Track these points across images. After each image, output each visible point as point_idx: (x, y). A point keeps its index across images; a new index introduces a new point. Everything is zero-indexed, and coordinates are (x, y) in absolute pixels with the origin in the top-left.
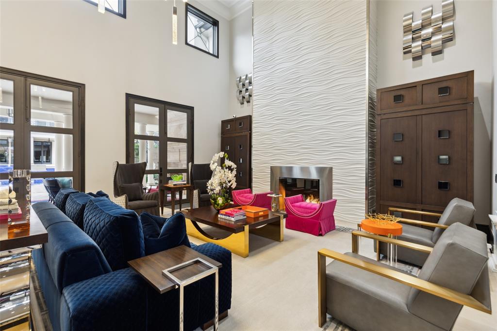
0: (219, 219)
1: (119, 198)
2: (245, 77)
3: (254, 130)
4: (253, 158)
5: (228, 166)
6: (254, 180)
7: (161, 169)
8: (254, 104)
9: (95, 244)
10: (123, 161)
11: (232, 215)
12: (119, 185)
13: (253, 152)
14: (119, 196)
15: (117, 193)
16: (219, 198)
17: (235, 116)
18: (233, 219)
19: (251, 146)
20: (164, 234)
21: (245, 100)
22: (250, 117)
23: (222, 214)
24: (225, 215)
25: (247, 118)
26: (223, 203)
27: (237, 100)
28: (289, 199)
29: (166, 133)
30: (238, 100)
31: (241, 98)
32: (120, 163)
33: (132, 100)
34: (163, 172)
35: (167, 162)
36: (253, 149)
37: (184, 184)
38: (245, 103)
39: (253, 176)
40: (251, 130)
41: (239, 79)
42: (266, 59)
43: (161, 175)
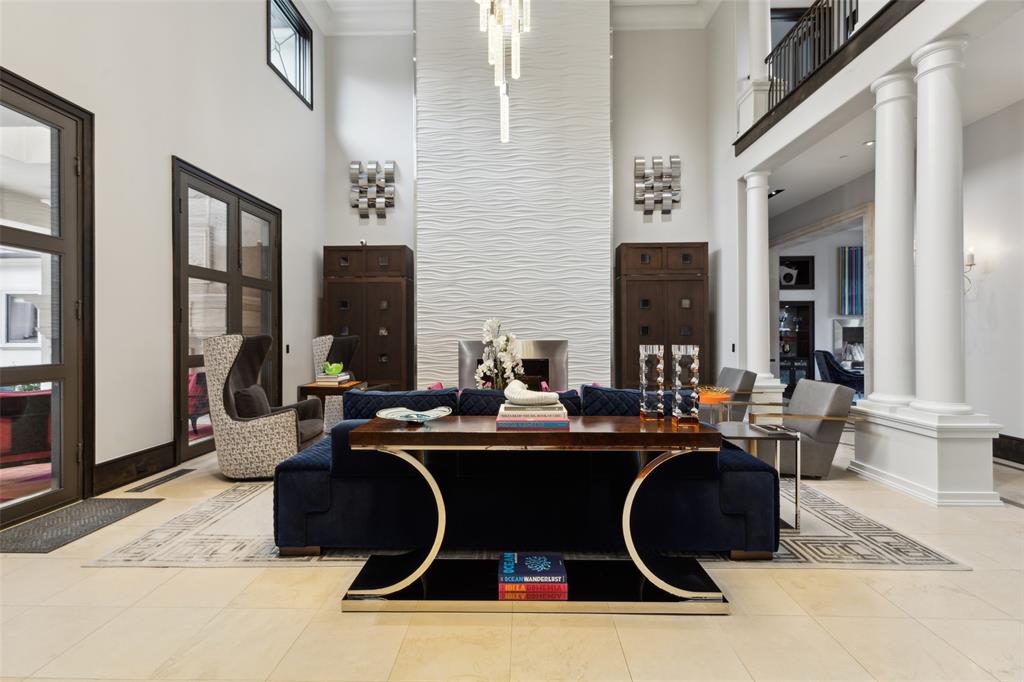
2: (374, 166)
3: (419, 275)
4: (419, 326)
6: (420, 366)
8: (419, 226)
13: (418, 316)
19: (410, 305)
21: (371, 211)
22: (405, 249)
25: (399, 250)
29: (240, 265)
30: (355, 207)
33: (183, 176)
38: (373, 217)
39: (418, 360)
41: (357, 166)
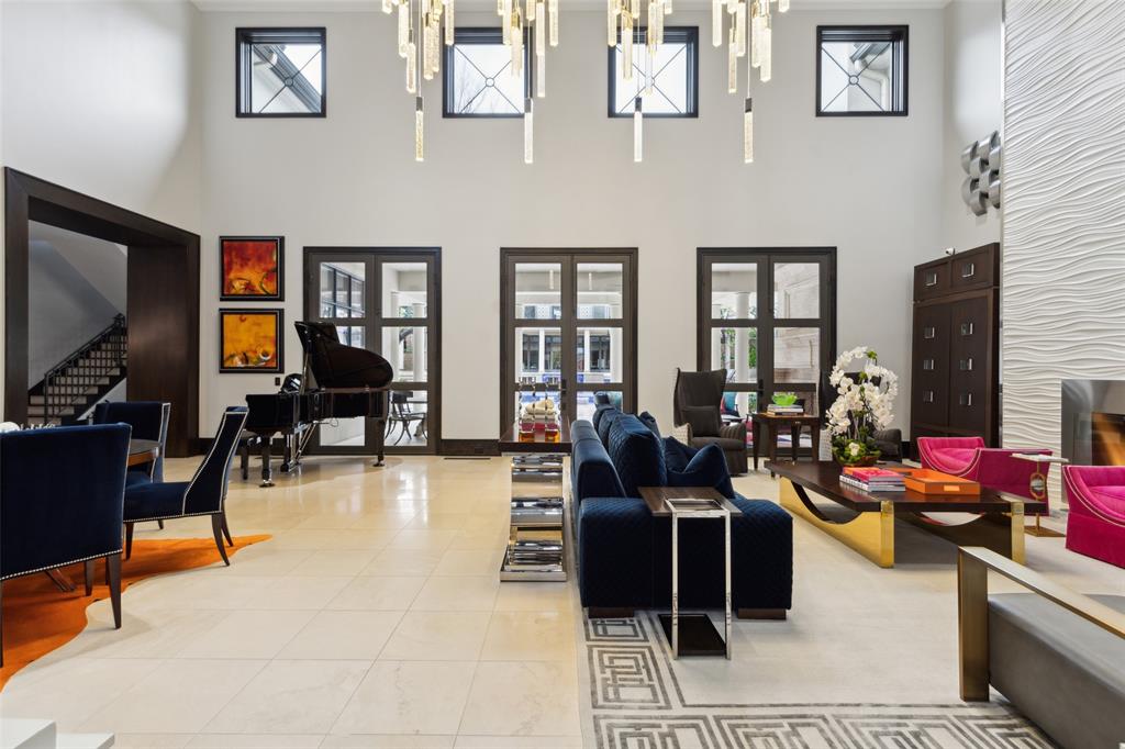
0: (841, 484)
1: (680, 428)
2: (988, 141)
3: (1006, 282)
4: (1004, 356)
5: (874, 377)
6: (1006, 416)
7: (760, 382)
8: (1005, 213)
9: (611, 463)
10: (691, 367)
11: (865, 478)
12: (681, 407)
13: (1005, 342)
14: (680, 425)
15: (678, 422)
16: (852, 444)
17: (951, 250)
18: (865, 487)
19: (997, 325)
20: (690, 469)
21: (988, 202)
22: (996, 247)
23: (847, 476)
24: (852, 477)
25: (988, 252)
26: (859, 455)
27: (965, 205)
28: (1081, 471)
29: (771, 310)
30: (968, 204)
31: (977, 199)
32: (682, 370)
33: (706, 257)
34: (766, 387)
35: (773, 369)
36: (1004, 333)
37: (799, 414)
39: (1005, 407)
40: (997, 281)
41: (969, 150)
42: (1046, 81)
43: (760, 394)
